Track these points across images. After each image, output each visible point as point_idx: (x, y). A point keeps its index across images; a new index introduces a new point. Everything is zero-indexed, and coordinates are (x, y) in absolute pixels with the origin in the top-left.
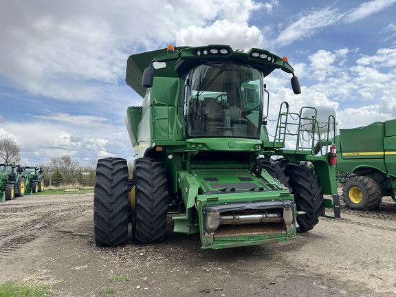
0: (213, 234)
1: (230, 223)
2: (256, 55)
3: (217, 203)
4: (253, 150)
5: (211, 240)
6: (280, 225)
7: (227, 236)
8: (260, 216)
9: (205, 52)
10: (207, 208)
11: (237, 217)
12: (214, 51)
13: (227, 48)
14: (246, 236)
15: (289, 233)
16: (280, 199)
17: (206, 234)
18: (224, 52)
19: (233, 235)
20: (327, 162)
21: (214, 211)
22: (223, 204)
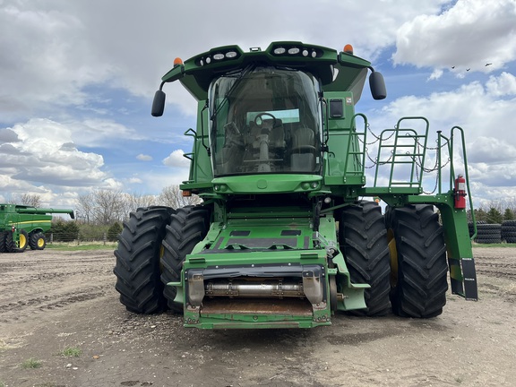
0: (198, 307)
1: (222, 294)
2: (280, 51)
3: (205, 266)
4: (301, 190)
5: (195, 316)
6: (302, 302)
7: (219, 312)
8: (269, 287)
9: (208, 60)
10: (190, 272)
11: (235, 287)
12: (219, 57)
13: (235, 49)
14: (246, 315)
15: (316, 316)
16: (302, 262)
17: (189, 308)
18: (231, 55)
19: (227, 311)
20: (451, 205)
21: (195, 276)
22: (213, 267)
